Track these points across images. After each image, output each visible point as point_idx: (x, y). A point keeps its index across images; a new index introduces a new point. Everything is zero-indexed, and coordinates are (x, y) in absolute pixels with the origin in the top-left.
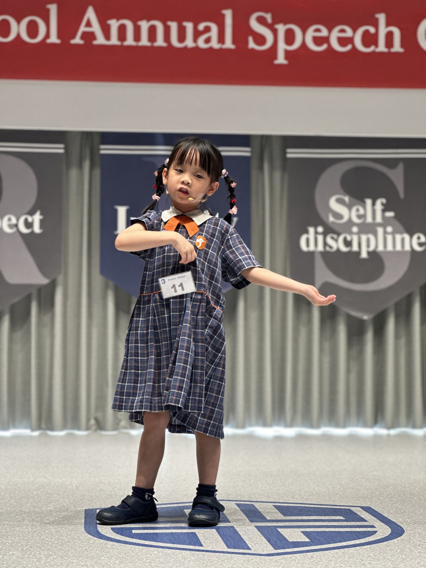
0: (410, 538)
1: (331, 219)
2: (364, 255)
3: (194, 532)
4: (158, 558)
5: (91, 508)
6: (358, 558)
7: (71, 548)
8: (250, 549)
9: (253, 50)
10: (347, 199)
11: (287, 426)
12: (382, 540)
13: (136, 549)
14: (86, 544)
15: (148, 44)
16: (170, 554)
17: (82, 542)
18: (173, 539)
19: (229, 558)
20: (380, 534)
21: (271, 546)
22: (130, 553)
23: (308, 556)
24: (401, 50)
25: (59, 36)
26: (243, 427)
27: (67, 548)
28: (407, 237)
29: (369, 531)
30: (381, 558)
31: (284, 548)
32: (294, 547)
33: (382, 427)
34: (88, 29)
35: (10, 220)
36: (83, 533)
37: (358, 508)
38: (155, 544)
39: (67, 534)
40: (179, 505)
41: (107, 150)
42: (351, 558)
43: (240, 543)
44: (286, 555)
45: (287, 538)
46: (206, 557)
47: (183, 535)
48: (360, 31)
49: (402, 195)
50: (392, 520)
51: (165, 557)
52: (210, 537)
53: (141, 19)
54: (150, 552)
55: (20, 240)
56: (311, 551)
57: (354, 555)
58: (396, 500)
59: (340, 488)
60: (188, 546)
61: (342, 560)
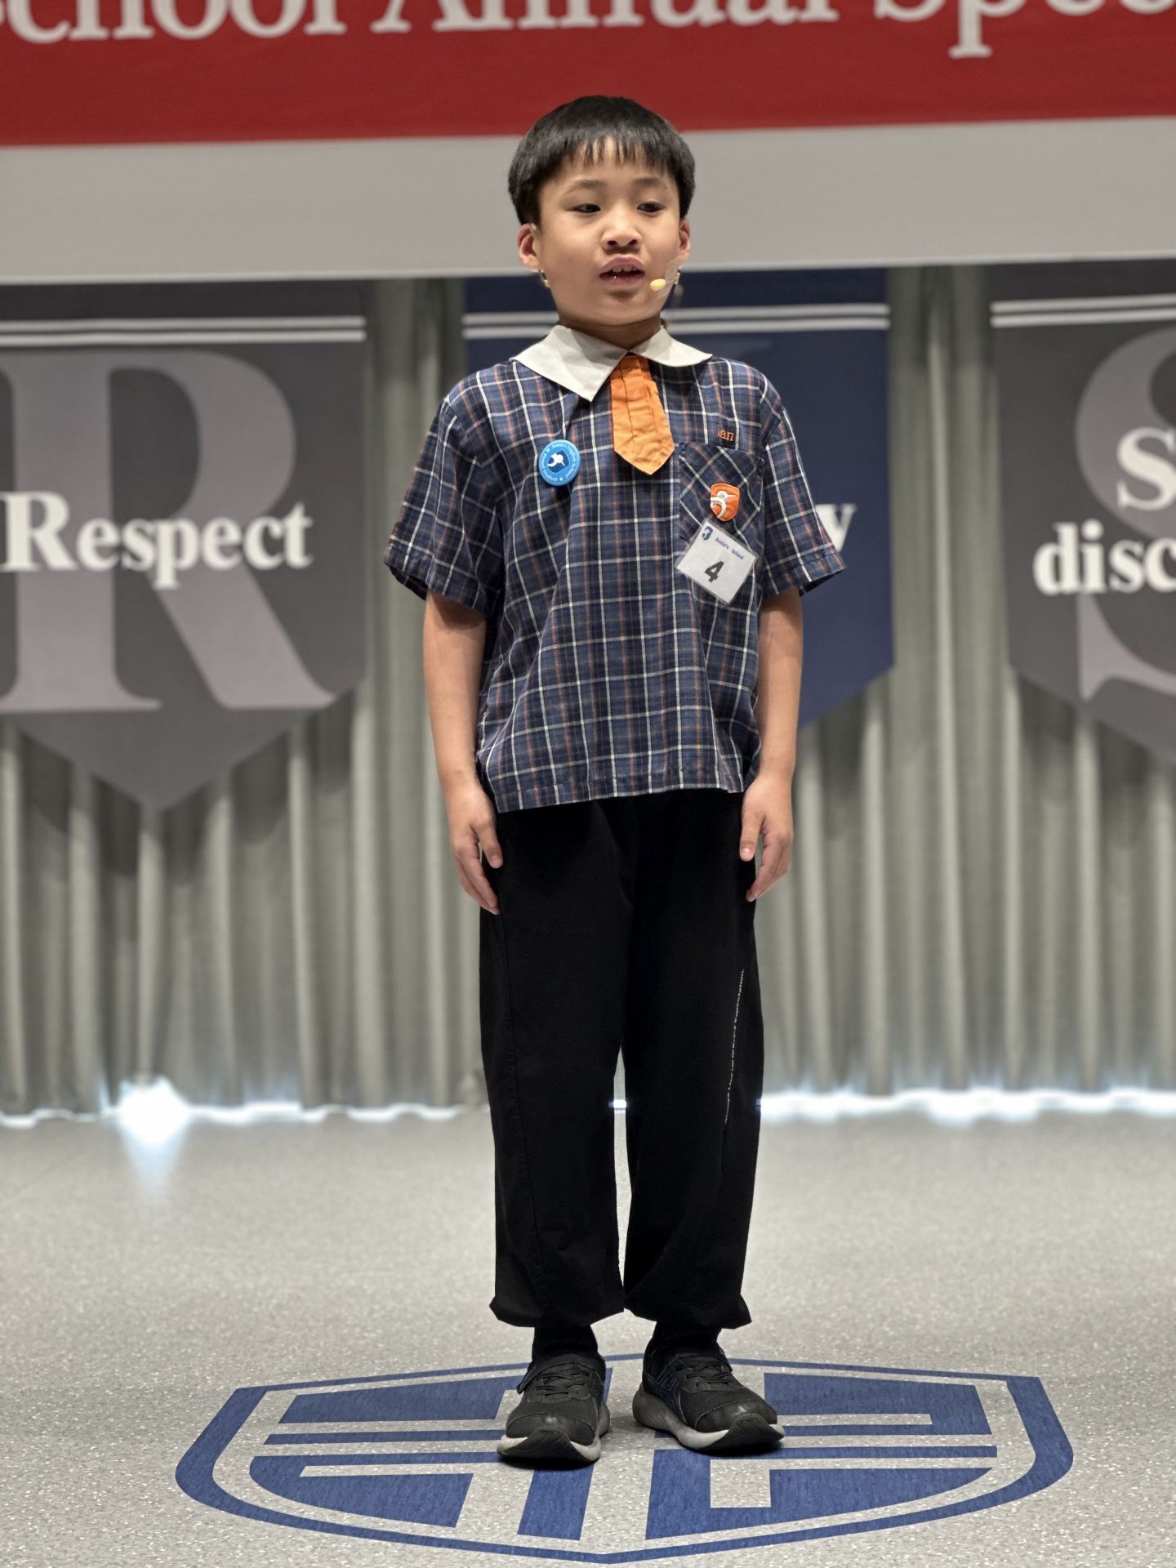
1: (1125, 498)
3: (471, 1472)
5: (256, 1384)
7: (88, 1532)
8: (577, 1537)
9: (888, 21)
10: (1168, 438)
11: (1010, 1086)
12: (979, 1503)
14: (142, 1516)
15: (589, 21)
17: (136, 1510)
18: (391, 1501)
20: (991, 1479)
21: (644, 1525)
22: (235, 1549)
25: (341, 14)
26: (886, 1090)
27: (78, 1532)
31: (676, 1533)
35: (221, 532)
36: (163, 1477)
37: (1000, 1382)
38: (331, 1519)
39: (118, 1482)
41: (487, 327)
43: (567, 1511)
45: (713, 1498)
47: (434, 1485)
52: (502, 1492)
54: (292, 1548)
55: (251, 588)
56: (743, 1544)
59: (1003, 1311)
60: (417, 1524)
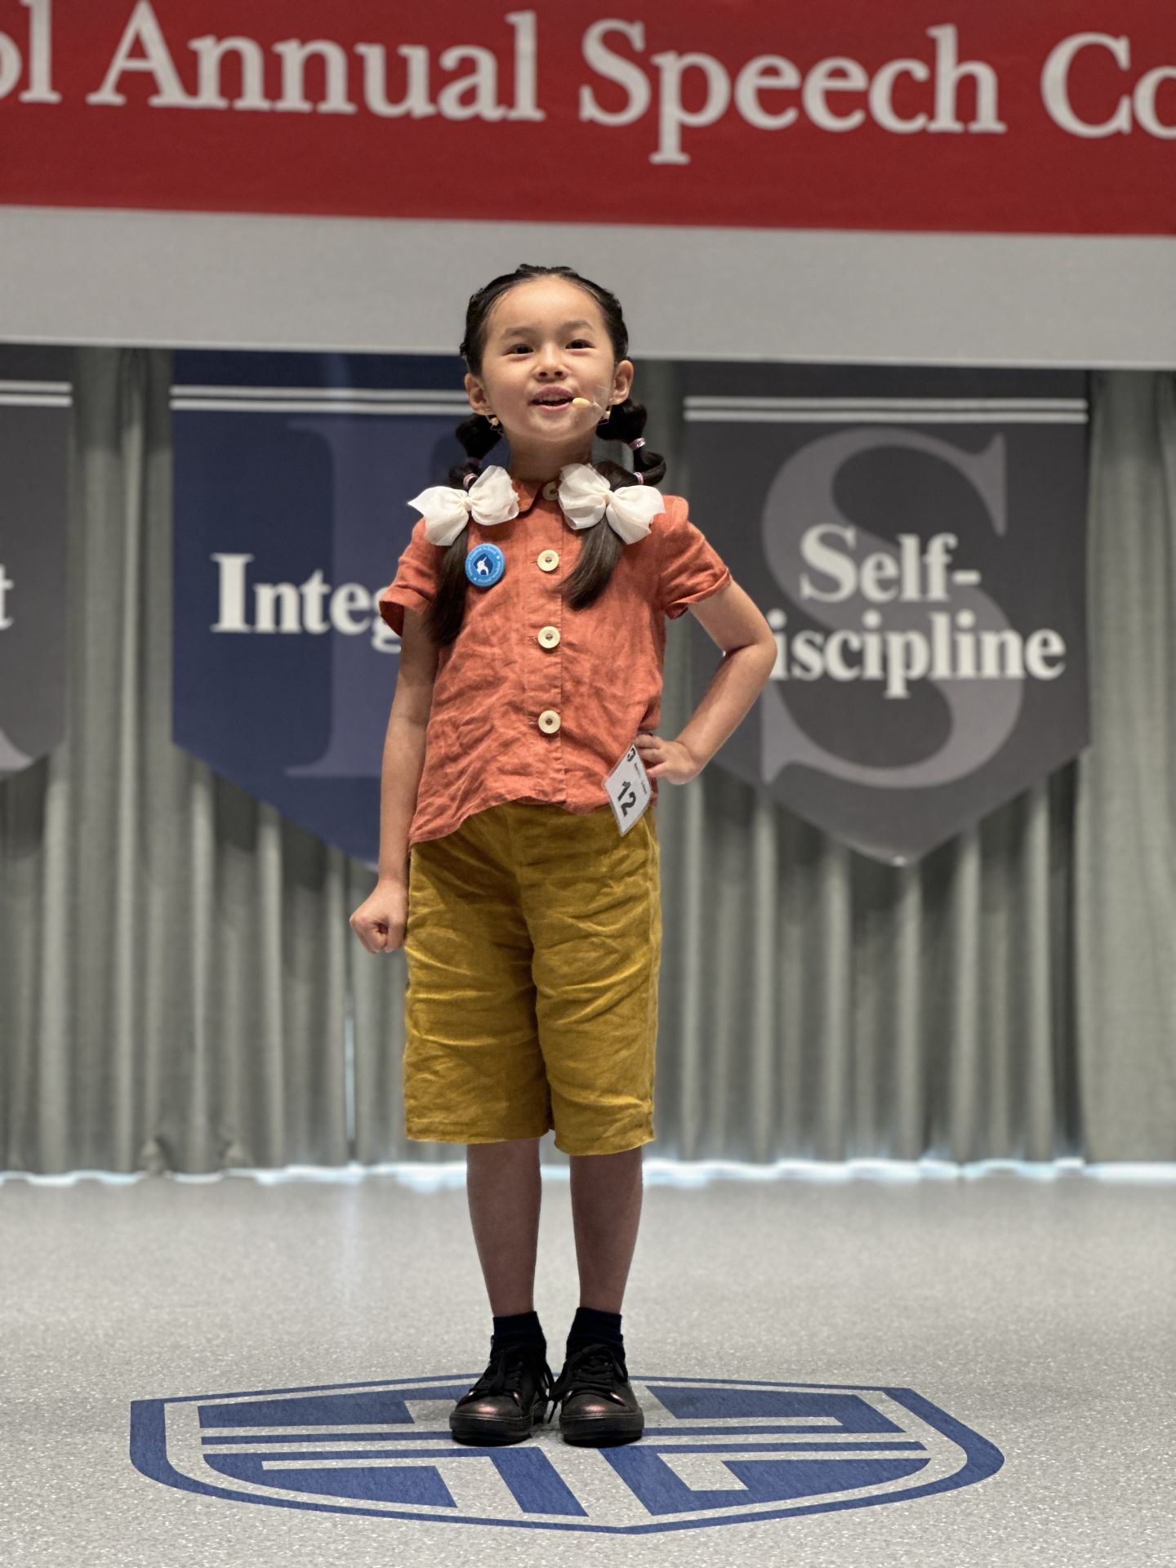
0: (1019, 1478)
1: (807, 590)
2: (897, 689)
3: (432, 1465)
4: (334, 1541)
5: (148, 1397)
6: (879, 1537)
7: (94, 1515)
8: (585, 1514)
9: (593, 124)
10: (849, 535)
11: (683, 1157)
12: (942, 1485)
13: (274, 1515)
14: (136, 1502)
15: (304, 106)
16: (367, 1530)
17: (125, 1497)
18: (373, 1487)
19: (526, 1540)
20: (937, 1467)
21: (642, 1505)
22: (256, 1527)
23: (742, 1532)
24: (998, 127)
25: (56, 84)
27: (84, 1516)
28: (1012, 640)
29: (907, 1460)
30: (941, 1538)
31: (676, 1510)
32: (703, 1507)
33: (941, 1157)
34: (137, 65)
36: (126, 1471)
37: (878, 1392)
38: (325, 1503)
39: (84, 1475)
40: (391, 1387)
41: (189, 399)
42: (858, 1539)
43: (555, 1494)
44: (682, 1531)
45: (687, 1483)
46: (463, 1537)
47: (402, 1475)
48: (886, 76)
49: (1000, 524)
50: (969, 1427)
51: (354, 1538)
52: (476, 1480)
53: (284, 37)
54: (312, 1525)
56: (749, 1518)
57: (866, 1528)
58: (980, 1369)
59: (828, 1337)
60: (415, 1506)
61: (833, 1544)
